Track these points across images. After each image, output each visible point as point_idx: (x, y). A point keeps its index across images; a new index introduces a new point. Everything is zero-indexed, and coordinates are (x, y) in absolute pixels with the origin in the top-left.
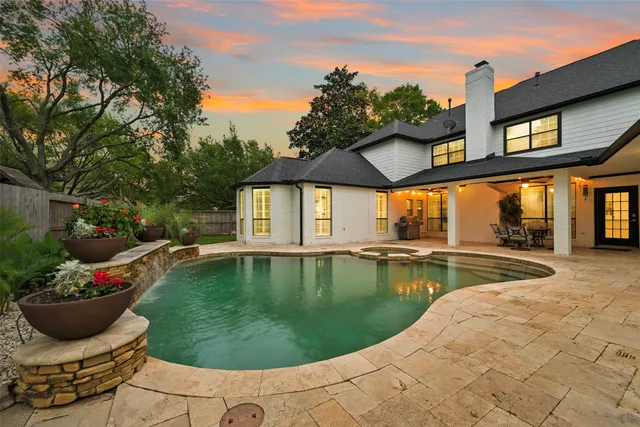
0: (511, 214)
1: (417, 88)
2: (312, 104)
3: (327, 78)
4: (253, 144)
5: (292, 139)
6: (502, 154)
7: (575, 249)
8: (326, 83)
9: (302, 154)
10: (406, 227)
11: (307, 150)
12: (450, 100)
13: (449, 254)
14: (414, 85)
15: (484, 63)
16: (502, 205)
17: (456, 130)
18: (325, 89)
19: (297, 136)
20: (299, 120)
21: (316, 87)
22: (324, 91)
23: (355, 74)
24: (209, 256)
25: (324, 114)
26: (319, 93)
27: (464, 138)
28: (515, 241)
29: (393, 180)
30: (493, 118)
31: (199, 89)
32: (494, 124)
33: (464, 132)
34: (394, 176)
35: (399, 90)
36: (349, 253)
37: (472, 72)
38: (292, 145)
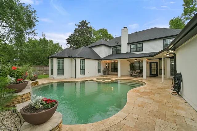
0: (132, 68)
1: (106, 30)
2: (75, 31)
3: (80, 23)
4: (51, 41)
5: (67, 41)
6: (130, 52)
7: (147, 77)
8: (79, 24)
9: (71, 47)
10: (105, 72)
11: (72, 45)
12: (116, 35)
13: (118, 79)
14: (105, 29)
15: (126, 27)
16: (130, 65)
17: (118, 44)
18: (79, 26)
19: (69, 41)
20: (70, 35)
21: (76, 25)
22: (78, 27)
23: (89, 23)
24: (43, 84)
25: (79, 34)
26: (77, 27)
27: (121, 47)
28: (134, 75)
29: (102, 58)
30: (128, 42)
31: (33, 21)
32: (128, 44)
33: (121, 45)
34: (102, 56)
35: (101, 30)
36: (92, 80)
37: (123, 29)
38: (67, 43)
